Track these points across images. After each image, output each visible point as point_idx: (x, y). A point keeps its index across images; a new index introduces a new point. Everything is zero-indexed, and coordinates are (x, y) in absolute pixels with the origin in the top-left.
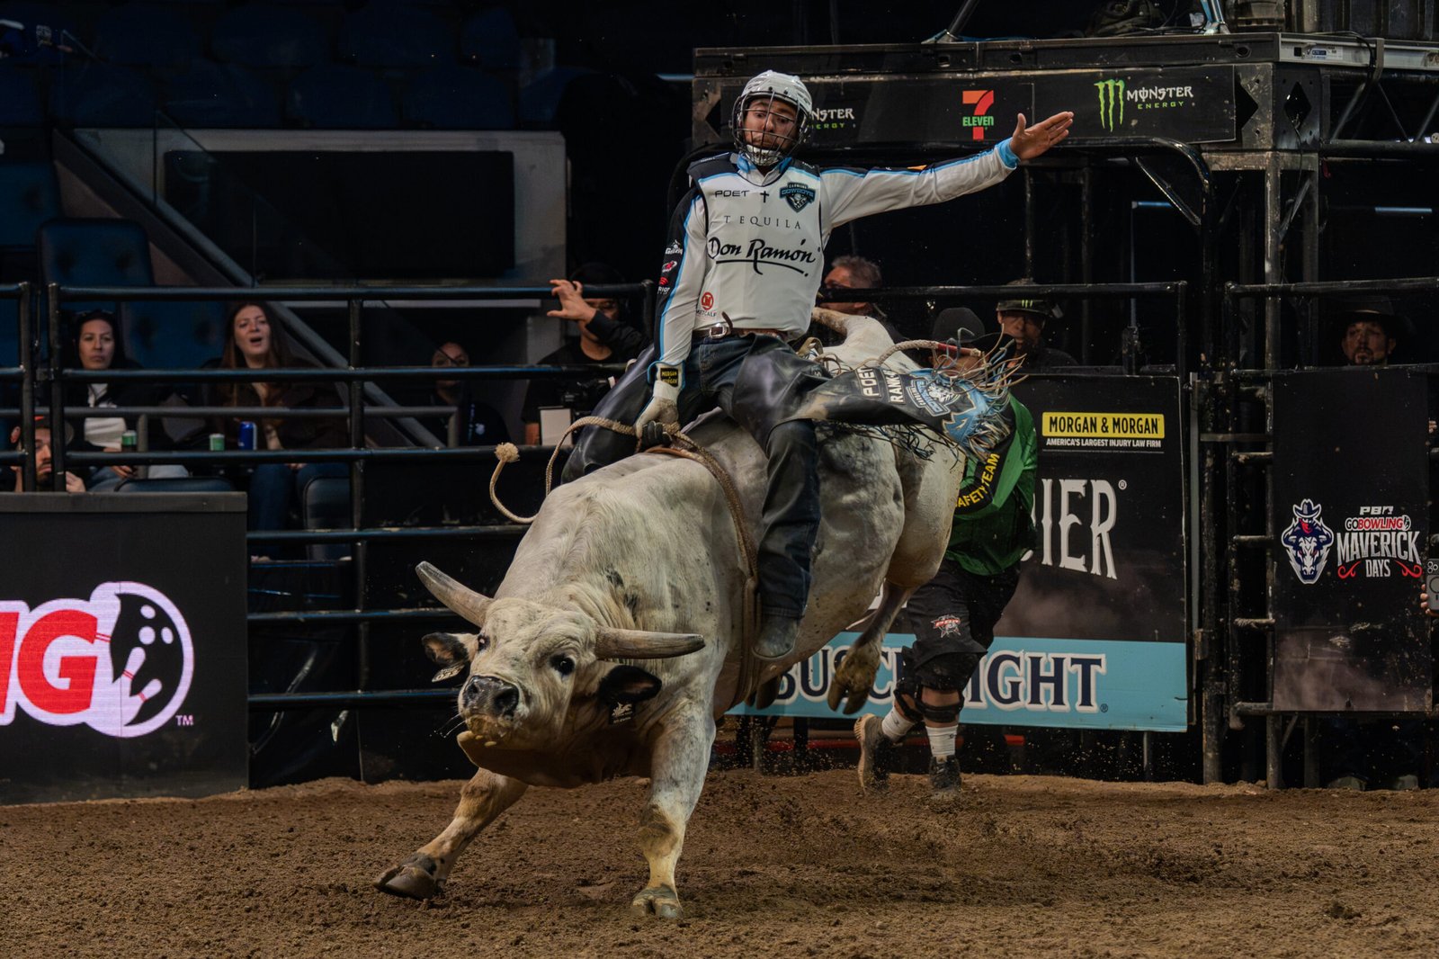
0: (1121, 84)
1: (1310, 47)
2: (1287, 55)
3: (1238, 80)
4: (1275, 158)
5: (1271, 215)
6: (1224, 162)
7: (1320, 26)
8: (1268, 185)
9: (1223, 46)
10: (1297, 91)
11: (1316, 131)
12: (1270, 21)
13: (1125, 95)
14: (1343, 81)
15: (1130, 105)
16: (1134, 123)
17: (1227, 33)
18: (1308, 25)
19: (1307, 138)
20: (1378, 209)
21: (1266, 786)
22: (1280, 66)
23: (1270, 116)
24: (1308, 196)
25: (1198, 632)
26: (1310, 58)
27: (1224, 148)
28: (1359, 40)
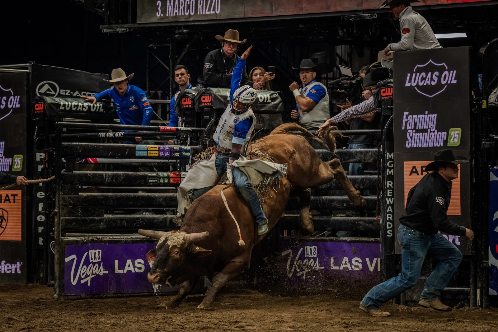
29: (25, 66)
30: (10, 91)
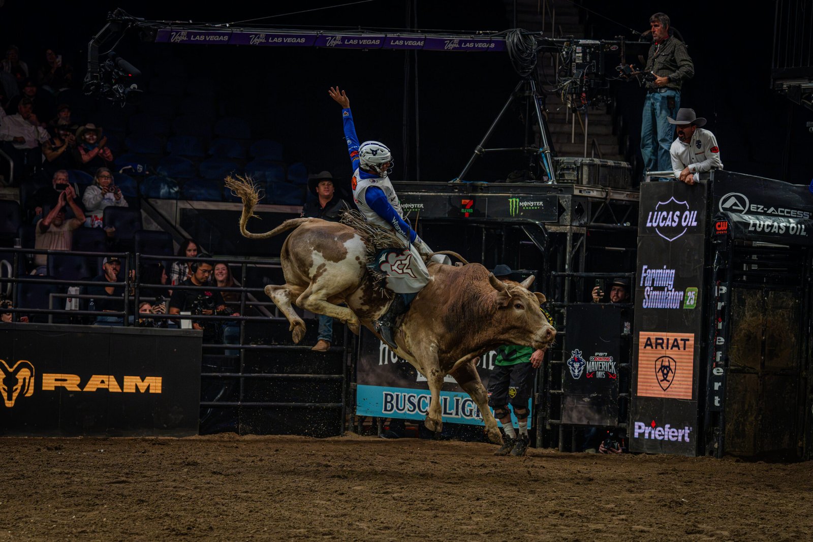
0: (518, 200)
1: (585, 190)
2: (576, 192)
3: (559, 200)
4: (571, 228)
5: (568, 249)
6: (553, 229)
7: (589, 183)
8: (568, 238)
9: (554, 188)
10: (580, 205)
11: (586, 220)
12: (571, 180)
13: (519, 204)
14: (595, 204)
15: (521, 207)
16: (522, 214)
17: (556, 184)
18: (585, 182)
19: (582, 222)
20: (606, 248)
21: (558, 450)
22: (574, 196)
23: (570, 214)
24: (582, 243)
25: (537, 394)
26: (584, 194)
27: (553, 224)
28: (602, 188)
30: (685, 204)
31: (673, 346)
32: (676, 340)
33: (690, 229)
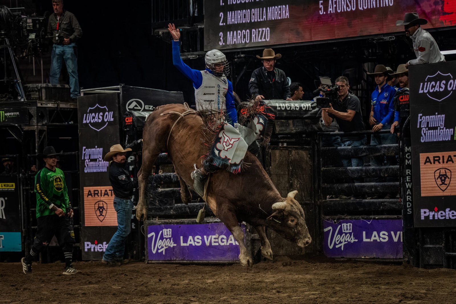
0: (3, 112)
1: (44, 103)
2: (39, 105)
3: (29, 110)
4: (37, 127)
5: (37, 140)
6: (26, 128)
7: (46, 99)
8: (36, 133)
9: (26, 103)
10: (42, 113)
11: (46, 121)
12: (35, 98)
13: (4, 114)
14: (51, 111)
15: (5, 116)
16: (6, 120)
17: (26, 101)
18: (44, 98)
19: (44, 123)
20: (60, 138)
21: (39, 263)
22: (38, 107)
23: (36, 118)
24: (45, 136)
25: (23, 230)
26: (44, 106)
27: (26, 125)
28: (54, 102)
29: (117, 88)
30: (105, 108)
31: (105, 194)
32: (106, 191)
33: (110, 123)
